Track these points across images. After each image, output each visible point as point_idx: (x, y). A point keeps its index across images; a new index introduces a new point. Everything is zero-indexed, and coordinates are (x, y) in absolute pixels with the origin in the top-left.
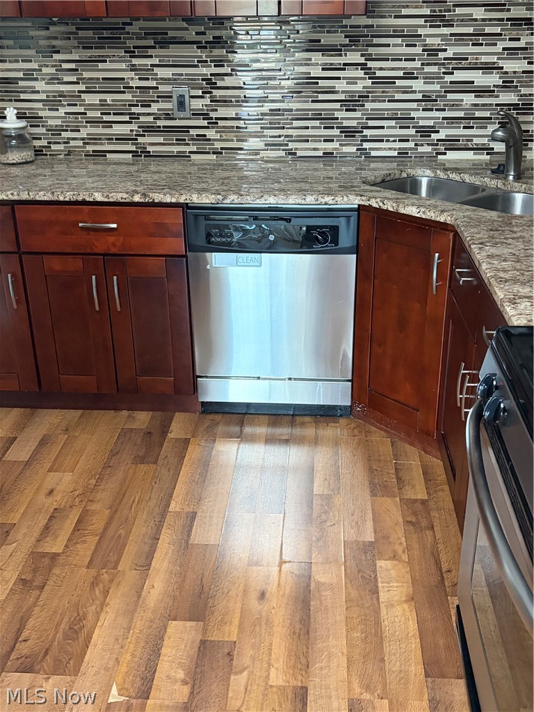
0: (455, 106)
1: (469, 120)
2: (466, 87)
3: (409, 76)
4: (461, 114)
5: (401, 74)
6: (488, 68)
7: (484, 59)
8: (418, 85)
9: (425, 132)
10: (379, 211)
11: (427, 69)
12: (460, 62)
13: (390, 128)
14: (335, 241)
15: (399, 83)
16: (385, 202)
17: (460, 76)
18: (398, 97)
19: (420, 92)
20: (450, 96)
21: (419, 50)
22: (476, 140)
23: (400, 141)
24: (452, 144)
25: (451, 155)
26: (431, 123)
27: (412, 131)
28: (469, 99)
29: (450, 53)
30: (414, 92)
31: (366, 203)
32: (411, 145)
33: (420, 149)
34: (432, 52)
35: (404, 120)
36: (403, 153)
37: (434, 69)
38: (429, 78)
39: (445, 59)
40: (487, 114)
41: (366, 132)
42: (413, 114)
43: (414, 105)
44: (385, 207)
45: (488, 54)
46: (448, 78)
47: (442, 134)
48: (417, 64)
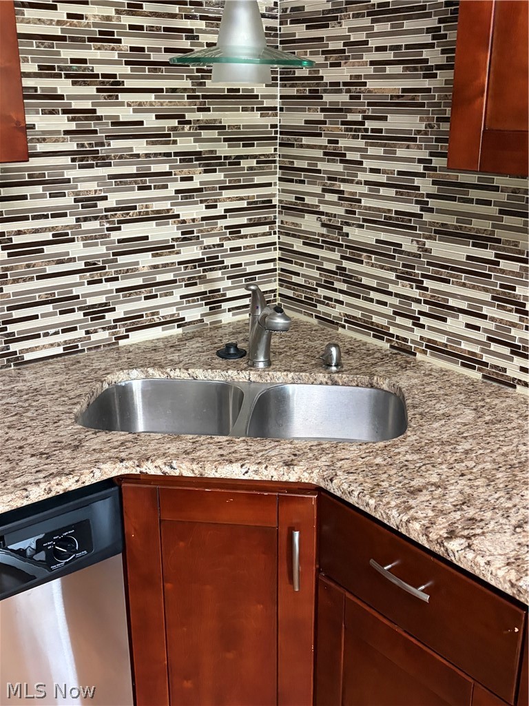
0: (130, 271)
1: (150, 288)
2: (140, 245)
3: (61, 238)
4: (139, 281)
5: (48, 236)
6: (161, 217)
7: (156, 206)
8: (76, 249)
9: (96, 313)
10: (165, 479)
11: (86, 226)
12: (127, 213)
13: (48, 317)
14: (86, 543)
15: (48, 250)
16: (174, 465)
17: (129, 231)
18: (50, 269)
19: (81, 258)
20: (122, 260)
21: (69, 200)
22: (163, 312)
23: (64, 331)
24: (135, 322)
25: (137, 337)
26: (102, 299)
27: (79, 315)
28: (146, 260)
29: (112, 202)
30: (72, 260)
31: (136, 471)
32: (80, 333)
33: (94, 337)
34: (89, 202)
35: (65, 302)
36: (71, 349)
37: (95, 225)
38: (90, 239)
39: (107, 210)
40: (170, 276)
41: (11, 328)
42: (76, 291)
43: (76, 278)
44: (176, 473)
45: (159, 198)
46: (115, 236)
47: (120, 313)
48: (70, 220)
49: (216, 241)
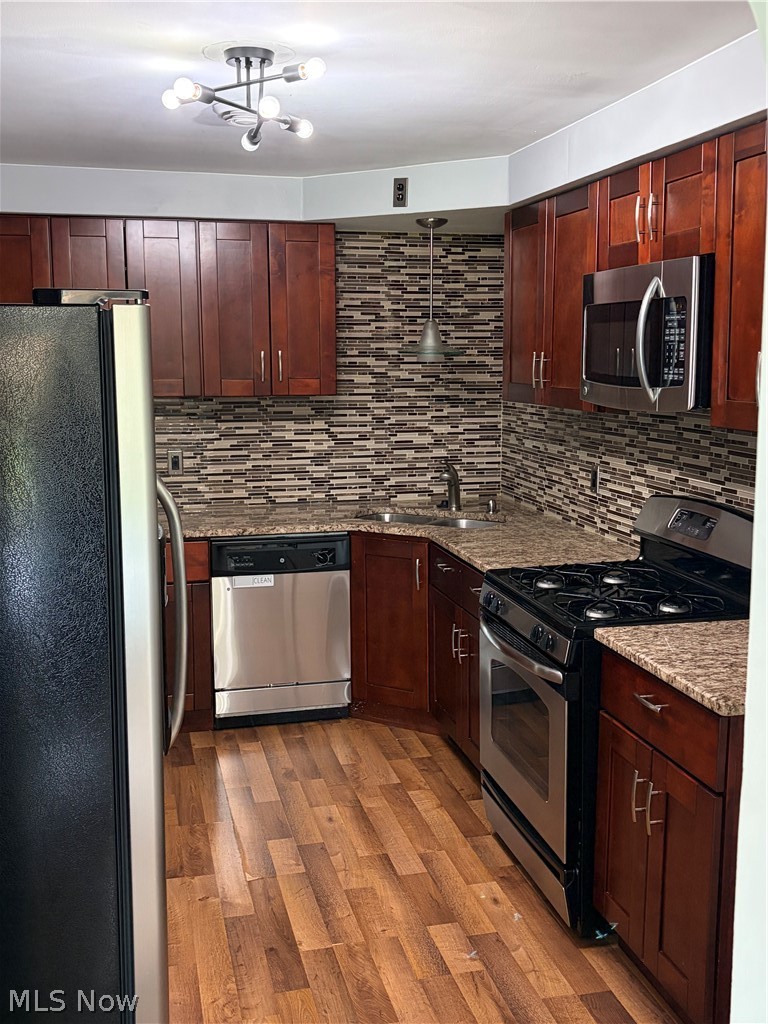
0: (401, 459)
1: (411, 470)
2: (407, 445)
3: (363, 437)
4: (406, 466)
5: (357, 436)
6: (422, 431)
7: (418, 424)
8: (370, 444)
9: (379, 480)
10: (368, 534)
11: (377, 432)
12: (401, 427)
13: (351, 478)
14: (333, 559)
15: (355, 443)
17: (401, 437)
18: (356, 454)
19: (373, 449)
20: (395, 452)
21: (369, 418)
22: (419, 485)
23: (360, 487)
24: (401, 489)
25: (401, 497)
26: (383, 473)
27: (369, 480)
28: (410, 454)
29: (393, 420)
30: (368, 450)
31: (357, 529)
32: (369, 490)
33: (376, 494)
34: (380, 420)
35: (362, 471)
36: (363, 497)
37: (383, 432)
38: (378, 439)
39: (390, 425)
40: (426, 465)
41: (332, 482)
42: (368, 467)
43: (369, 460)
44: (372, 531)
45: (421, 421)
46: (393, 439)
47: (393, 481)
48: (369, 429)
49: (458, 447)
